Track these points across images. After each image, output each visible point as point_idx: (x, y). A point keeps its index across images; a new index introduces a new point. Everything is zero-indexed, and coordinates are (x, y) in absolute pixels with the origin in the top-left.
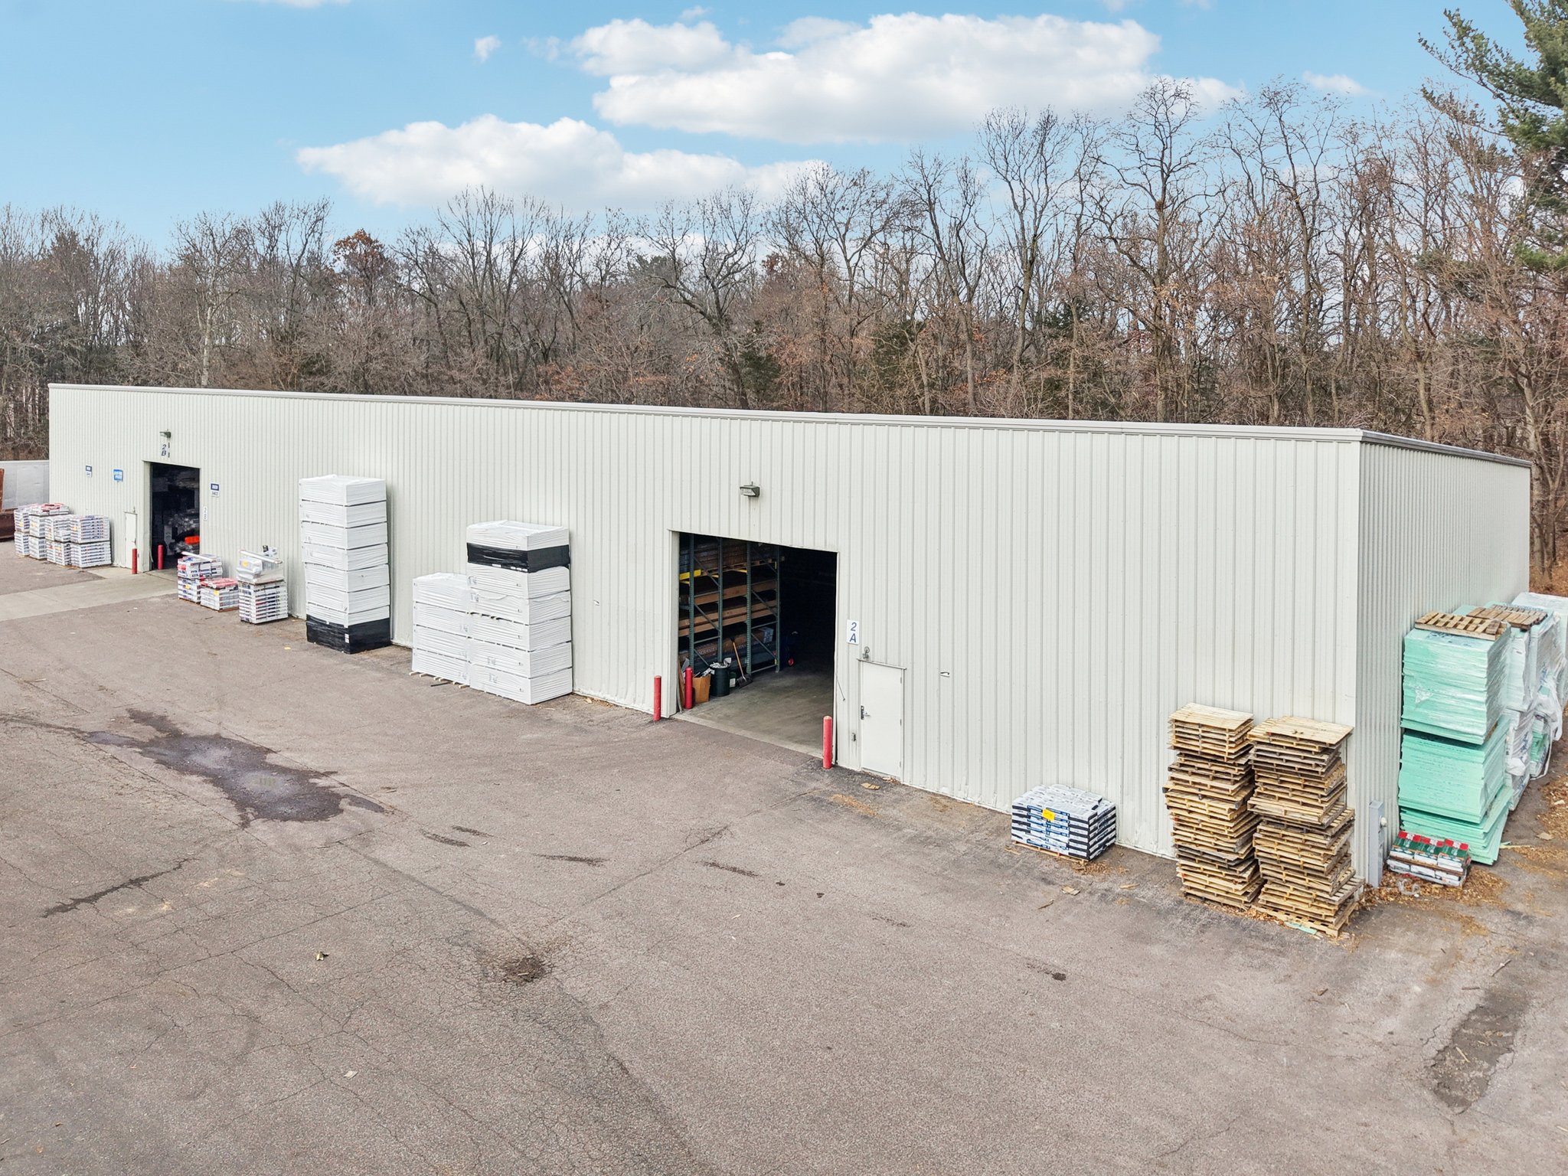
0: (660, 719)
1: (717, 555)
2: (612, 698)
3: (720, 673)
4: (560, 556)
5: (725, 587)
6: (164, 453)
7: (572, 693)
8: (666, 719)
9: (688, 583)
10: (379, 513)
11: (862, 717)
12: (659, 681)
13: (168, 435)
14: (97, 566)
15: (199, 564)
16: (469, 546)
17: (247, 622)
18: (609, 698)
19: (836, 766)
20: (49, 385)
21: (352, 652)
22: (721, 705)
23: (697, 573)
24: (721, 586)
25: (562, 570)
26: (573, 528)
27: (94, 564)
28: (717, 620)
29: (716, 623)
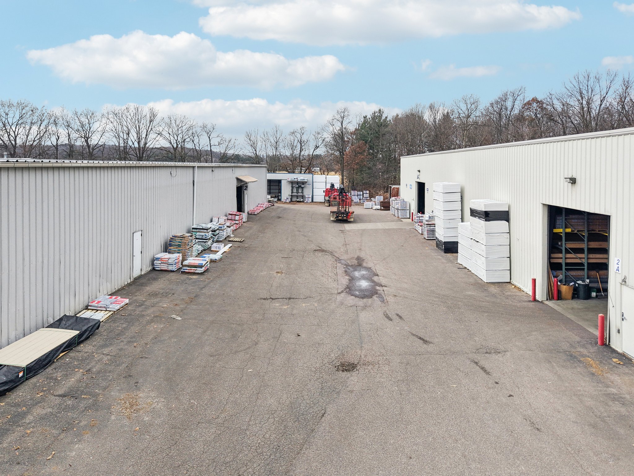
0: (535, 300)
1: (584, 222)
2: (522, 288)
3: (581, 287)
4: (504, 216)
5: (589, 240)
6: (418, 178)
7: (510, 282)
8: (538, 301)
9: (562, 234)
10: (458, 197)
11: (623, 320)
12: (534, 281)
13: (419, 171)
14: (405, 218)
15: (419, 217)
16: (471, 209)
17: (425, 238)
18: (521, 287)
19: (609, 346)
20: (401, 157)
21: (445, 253)
22: (577, 304)
23: (569, 230)
24: (586, 240)
25: (505, 223)
26: (511, 204)
27: (404, 217)
28: (584, 258)
29: (583, 260)
